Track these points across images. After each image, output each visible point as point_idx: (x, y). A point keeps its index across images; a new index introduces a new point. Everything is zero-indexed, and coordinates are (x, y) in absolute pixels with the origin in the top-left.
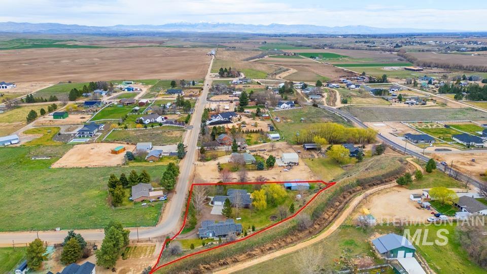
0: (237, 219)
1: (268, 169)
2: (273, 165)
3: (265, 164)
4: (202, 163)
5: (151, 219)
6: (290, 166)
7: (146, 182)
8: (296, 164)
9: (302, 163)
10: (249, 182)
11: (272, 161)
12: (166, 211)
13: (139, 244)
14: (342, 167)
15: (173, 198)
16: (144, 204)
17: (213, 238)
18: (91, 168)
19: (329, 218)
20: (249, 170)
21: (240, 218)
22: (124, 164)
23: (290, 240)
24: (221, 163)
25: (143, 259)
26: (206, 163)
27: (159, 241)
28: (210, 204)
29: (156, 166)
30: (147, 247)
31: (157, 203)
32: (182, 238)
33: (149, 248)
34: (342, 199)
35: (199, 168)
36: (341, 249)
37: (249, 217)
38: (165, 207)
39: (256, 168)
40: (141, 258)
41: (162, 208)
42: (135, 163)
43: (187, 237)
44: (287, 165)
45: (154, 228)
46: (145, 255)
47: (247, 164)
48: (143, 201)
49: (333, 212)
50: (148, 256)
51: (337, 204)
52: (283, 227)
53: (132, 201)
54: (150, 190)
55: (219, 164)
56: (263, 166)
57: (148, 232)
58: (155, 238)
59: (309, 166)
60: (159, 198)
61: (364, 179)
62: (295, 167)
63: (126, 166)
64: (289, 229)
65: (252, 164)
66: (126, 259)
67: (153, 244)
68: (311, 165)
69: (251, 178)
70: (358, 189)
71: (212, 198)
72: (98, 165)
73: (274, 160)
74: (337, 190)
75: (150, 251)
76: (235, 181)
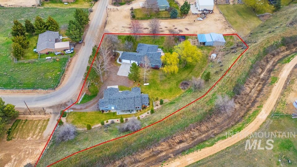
0: (145, 84)
1: (181, 17)
2: (188, 13)
3: (179, 11)
4: (115, 7)
5: (52, 79)
6: (205, 14)
7: (53, 30)
8: (211, 12)
9: (216, 11)
10: (161, 33)
11: (186, 8)
12: (70, 68)
13: (30, 117)
14: (259, 17)
15: (80, 50)
16: (48, 58)
17: (115, 111)
18: (7, 8)
19: (250, 92)
20: (162, 18)
21: (148, 84)
22: (39, 6)
23: (205, 127)
24: (134, 8)
25: (30, 140)
26: (120, 8)
27: (54, 113)
28: (118, 61)
29: (70, 9)
30: (40, 120)
31: (62, 57)
32: (81, 109)
33: (41, 123)
34: (264, 63)
35: (112, 13)
36: (275, 156)
37: (158, 82)
38: (70, 62)
39: (170, 16)
40: (28, 139)
41: (67, 63)
42: (50, 4)
43: (86, 108)
44: (201, 12)
45: (52, 92)
46: (34, 135)
47: (160, 10)
48: (48, 54)
49: (255, 83)
50: (36, 137)
51: (260, 70)
52: (198, 111)
53: (36, 52)
54: (57, 41)
55: (132, 9)
56: (176, 14)
57: (43, 99)
58: (50, 107)
59: (223, 15)
60: (65, 50)
61: (291, 38)
62: (209, 16)
63: (41, 8)
64: (205, 114)
65: (166, 10)
66: (11, 139)
67: (46, 117)
68: (226, 13)
69: (164, 29)
70: (282, 50)
71: (121, 53)
72: (14, 5)
73: (189, 8)
74: (260, 52)
75: (40, 129)
76: (146, 31)
